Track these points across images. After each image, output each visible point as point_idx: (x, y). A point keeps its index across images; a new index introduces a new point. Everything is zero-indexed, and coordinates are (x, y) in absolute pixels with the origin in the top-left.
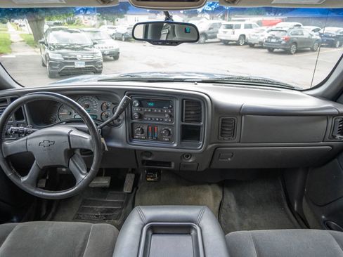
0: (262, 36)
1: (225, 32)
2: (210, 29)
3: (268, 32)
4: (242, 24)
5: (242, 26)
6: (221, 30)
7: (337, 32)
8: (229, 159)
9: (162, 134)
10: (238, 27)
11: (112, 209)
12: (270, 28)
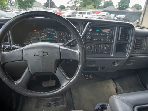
0: (95, 18)
1: (79, 16)
2: (72, 14)
3: (97, 16)
4: (86, 12)
5: (86, 13)
6: (77, 15)
7: (123, 17)
8: (132, 64)
9: (103, 49)
10: (84, 13)
11: (57, 99)
12: (98, 14)
